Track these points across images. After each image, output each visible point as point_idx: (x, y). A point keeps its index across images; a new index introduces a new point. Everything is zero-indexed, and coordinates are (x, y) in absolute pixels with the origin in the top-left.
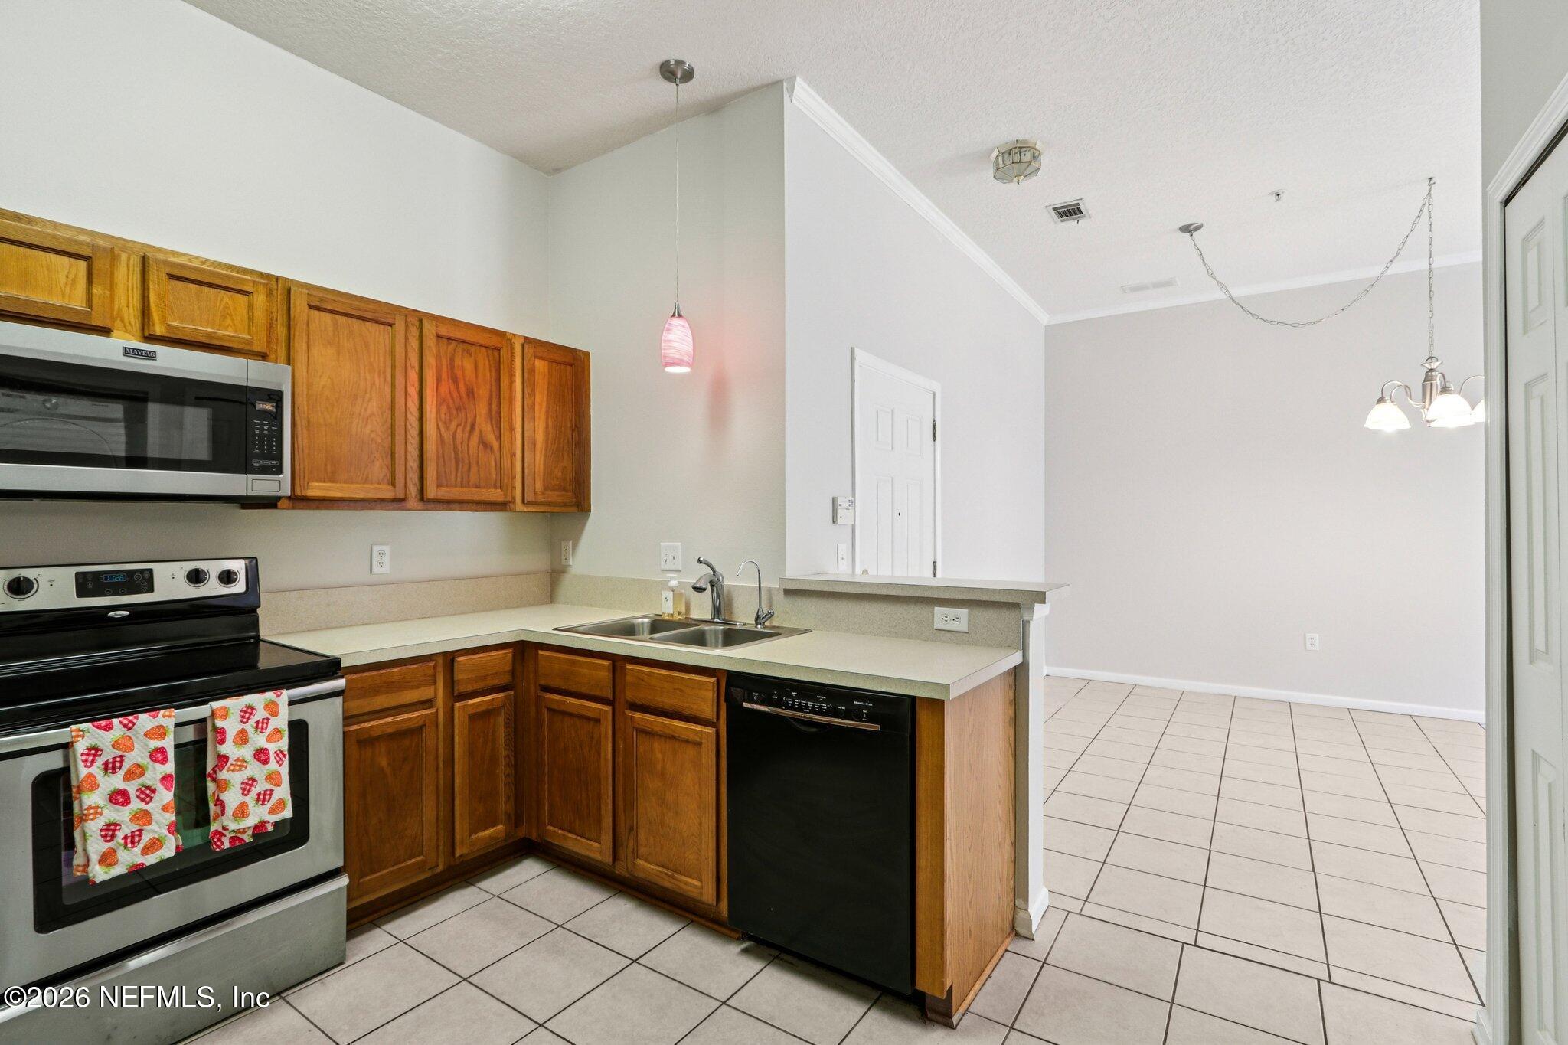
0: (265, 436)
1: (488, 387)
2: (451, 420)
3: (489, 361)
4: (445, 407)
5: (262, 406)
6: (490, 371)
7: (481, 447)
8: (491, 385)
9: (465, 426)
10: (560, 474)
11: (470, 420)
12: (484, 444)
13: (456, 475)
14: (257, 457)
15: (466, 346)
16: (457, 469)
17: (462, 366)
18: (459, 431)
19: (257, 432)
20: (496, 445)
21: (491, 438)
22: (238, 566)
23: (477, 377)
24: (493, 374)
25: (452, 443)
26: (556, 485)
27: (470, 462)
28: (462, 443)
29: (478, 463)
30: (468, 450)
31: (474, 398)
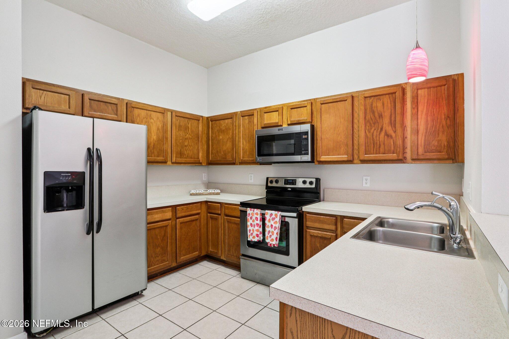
0: (305, 145)
1: (389, 111)
2: (371, 129)
3: (390, 99)
4: (369, 124)
5: (304, 137)
6: (391, 104)
7: (386, 137)
8: (391, 110)
9: (378, 129)
10: (436, 144)
11: (380, 127)
12: (388, 135)
13: (374, 150)
14: (303, 151)
15: (378, 97)
16: (374, 147)
17: (376, 106)
18: (375, 132)
19: (303, 144)
20: (394, 135)
21: (391, 132)
22: (314, 180)
23: (383, 108)
24: (392, 104)
25: (371, 137)
26: (433, 149)
27: (380, 144)
28: (376, 137)
29: (384, 144)
30: (379, 139)
31: (382, 117)
